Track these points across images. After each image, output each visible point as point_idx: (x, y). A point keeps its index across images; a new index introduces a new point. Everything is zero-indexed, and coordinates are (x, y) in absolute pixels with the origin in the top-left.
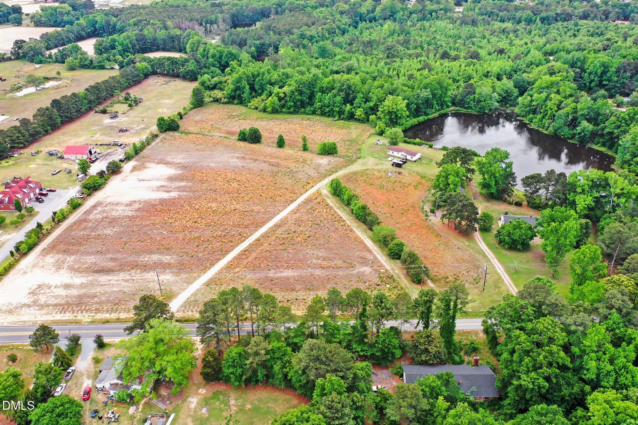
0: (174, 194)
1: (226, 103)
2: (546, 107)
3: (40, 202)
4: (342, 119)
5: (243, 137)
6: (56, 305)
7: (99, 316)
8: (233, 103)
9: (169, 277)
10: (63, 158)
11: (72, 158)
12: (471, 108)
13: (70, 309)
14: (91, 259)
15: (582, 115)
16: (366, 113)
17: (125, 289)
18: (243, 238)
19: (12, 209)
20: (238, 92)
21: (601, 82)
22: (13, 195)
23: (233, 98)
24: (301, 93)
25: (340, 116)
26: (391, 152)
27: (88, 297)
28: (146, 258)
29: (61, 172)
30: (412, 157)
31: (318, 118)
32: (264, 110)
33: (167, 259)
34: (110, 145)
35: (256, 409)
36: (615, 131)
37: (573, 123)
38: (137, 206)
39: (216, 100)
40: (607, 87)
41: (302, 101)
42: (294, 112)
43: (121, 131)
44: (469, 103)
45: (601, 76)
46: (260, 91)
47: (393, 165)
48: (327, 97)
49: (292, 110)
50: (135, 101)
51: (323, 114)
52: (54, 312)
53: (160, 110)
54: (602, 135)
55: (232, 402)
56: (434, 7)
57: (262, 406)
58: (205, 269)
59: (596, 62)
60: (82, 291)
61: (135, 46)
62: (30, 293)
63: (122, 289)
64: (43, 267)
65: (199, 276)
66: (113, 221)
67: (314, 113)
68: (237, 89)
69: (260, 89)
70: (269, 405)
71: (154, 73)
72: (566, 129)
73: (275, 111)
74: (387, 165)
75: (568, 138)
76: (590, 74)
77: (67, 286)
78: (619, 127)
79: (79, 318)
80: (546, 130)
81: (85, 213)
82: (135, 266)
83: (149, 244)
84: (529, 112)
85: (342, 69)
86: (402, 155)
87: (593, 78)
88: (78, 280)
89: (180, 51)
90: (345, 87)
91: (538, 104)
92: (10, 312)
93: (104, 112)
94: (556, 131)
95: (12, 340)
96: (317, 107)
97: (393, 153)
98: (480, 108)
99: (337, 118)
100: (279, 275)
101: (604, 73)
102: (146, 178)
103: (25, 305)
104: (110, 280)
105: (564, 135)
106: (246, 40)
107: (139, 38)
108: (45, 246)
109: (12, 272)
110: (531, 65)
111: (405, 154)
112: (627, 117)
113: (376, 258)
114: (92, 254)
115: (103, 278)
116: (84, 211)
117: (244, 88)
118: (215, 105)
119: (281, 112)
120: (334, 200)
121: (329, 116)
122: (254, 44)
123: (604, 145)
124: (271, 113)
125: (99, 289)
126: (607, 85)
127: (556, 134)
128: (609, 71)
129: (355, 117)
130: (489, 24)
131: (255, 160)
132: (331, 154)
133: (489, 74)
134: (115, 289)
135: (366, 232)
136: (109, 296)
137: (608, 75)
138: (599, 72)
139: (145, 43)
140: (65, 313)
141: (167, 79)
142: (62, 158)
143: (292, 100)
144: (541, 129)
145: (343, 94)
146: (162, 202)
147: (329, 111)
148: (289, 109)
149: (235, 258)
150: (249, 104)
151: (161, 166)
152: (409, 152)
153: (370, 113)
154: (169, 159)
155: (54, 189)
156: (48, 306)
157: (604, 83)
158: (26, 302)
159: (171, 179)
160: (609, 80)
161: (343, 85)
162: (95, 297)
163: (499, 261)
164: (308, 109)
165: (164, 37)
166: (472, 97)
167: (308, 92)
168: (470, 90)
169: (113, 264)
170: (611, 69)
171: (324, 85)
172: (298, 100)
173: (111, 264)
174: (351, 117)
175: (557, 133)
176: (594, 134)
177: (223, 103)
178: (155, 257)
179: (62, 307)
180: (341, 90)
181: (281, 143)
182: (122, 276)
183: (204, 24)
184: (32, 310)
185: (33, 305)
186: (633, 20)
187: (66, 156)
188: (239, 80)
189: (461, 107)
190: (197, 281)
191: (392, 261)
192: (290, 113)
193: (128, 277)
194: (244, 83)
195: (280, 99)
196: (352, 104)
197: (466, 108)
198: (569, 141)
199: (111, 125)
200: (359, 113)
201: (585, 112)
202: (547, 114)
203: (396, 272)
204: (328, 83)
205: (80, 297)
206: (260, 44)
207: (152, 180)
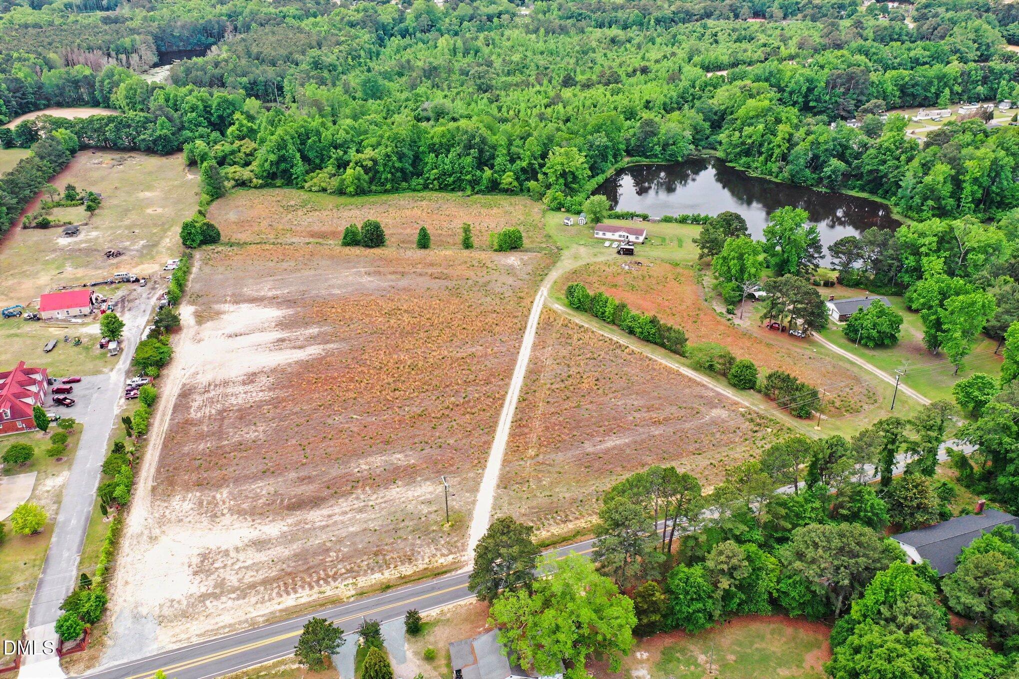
0: (314, 351)
1: (261, 187)
2: (769, 144)
3: (68, 406)
4: (477, 193)
5: (351, 239)
6: (265, 582)
7: (364, 581)
8: (275, 186)
9: (431, 489)
10: (39, 319)
11: (60, 317)
12: (656, 156)
13: (299, 583)
14: (263, 488)
15: (826, 150)
16: (517, 179)
17: (371, 525)
18: (498, 401)
19: (22, 429)
20: (283, 166)
21: (806, 103)
22: (17, 401)
23: (273, 176)
24: (401, 157)
25: (473, 188)
26: (601, 233)
27: (315, 554)
28: (361, 466)
29: (60, 345)
30: (637, 238)
31: (435, 194)
32: (341, 192)
33: (398, 458)
34: (112, 283)
35: (742, 658)
36: (881, 168)
37: (816, 164)
38: (263, 380)
39: (242, 184)
40: (816, 110)
41: (402, 170)
42: (395, 190)
43: (109, 255)
44: (652, 149)
45: (806, 96)
46: (317, 161)
47: (619, 253)
48: (447, 161)
49: (389, 186)
50: (94, 200)
51: (443, 188)
52: (274, 595)
53: (149, 211)
54: (859, 177)
55: (702, 658)
56: (493, 9)
57: (749, 651)
58: (481, 462)
59: (797, 75)
60: (296, 547)
61: (9, 102)
62: (195, 573)
63: (365, 526)
64: (180, 521)
65: (480, 476)
66: (245, 415)
67: (426, 187)
68: (282, 159)
69: (317, 157)
70: (756, 646)
71: (84, 147)
72: (808, 172)
73: (360, 192)
74: (609, 255)
75: (812, 185)
76: (791, 93)
77: (259, 544)
78: (884, 162)
79: (329, 593)
80: (777, 177)
81: (176, 408)
82: (356, 483)
83: (347, 441)
84: (739, 155)
85: (425, 114)
86: (620, 236)
87: (795, 99)
88: (273, 529)
89: (96, 104)
90: (477, 140)
91: (753, 143)
92: (185, 615)
93: (44, 225)
94: (793, 176)
95: (241, 663)
96: (432, 177)
97: (604, 234)
98: (671, 155)
99: (469, 192)
100: (603, 446)
101: (810, 90)
102: (238, 332)
103: (204, 597)
104: (329, 516)
105: (805, 182)
106: (222, 77)
107: (12, 86)
108: (150, 483)
109: (126, 544)
110: (706, 86)
111: (626, 234)
112: (892, 146)
113: (719, 394)
114: (255, 478)
115: (316, 516)
116: (171, 407)
117: (294, 157)
118: (241, 192)
119: (370, 191)
120: (583, 318)
121: (453, 190)
122: (241, 84)
123: (862, 189)
124: (354, 195)
125: (323, 537)
126: (814, 107)
127: (793, 182)
128: (817, 87)
129: (502, 186)
130: (583, 32)
131: (403, 274)
132: (515, 248)
133: (651, 105)
134: (351, 529)
135: (671, 358)
136: (353, 544)
137: (816, 92)
138: (804, 89)
139: (23, 94)
140: (296, 592)
141: (117, 156)
142: (36, 318)
143: (388, 169)
144: (768, 177)
145: (474, 152)
146: (306, 366)
147: (454, 182)
148: (383, 184)
149: (512, 435)
150: (307, 185)
151: (245, 307)
152: (631, 231)
153: (523, 177)
154: (247, 291)
155: (77, 377)
156: (253, 586)
157: (812, 104)
158: (203, 590)
159: (282, 325)
160: (818, 100)
161: (474, 137)
162: (328, 550)
163: (874, 366)
164: (414, 182)
165: (61, 82)
166: (655, 139)
167: (410, 154)
168: (650, 130)
169: (311, 487)
170: (819, 85)
171: (436, 140)
172: (397, 170)
173: (308, 490)
174: (494, 187)
175: (796, 180)
176: (846, 176)
177: (255, 187)
178: (377, 461)
179: (281, 583)
180: (469, 146)
181: (424, 242)
182: (344, 504)
183: (113, 54)
184: (227, 602)
185: (222, 593)
186: (771, 17)
187: (44, 315)
188: (282, 145)
189: (640, 156)
190: (482, 485)
191: (743, 392)
192: (386, 191)
193: (358, 504)
194: (291, 149)
195: (367, 170)
196: (492, 167)
197: (647, 157)
198: (815, 189)
199: (76, 247)
200: (508, 179)
201: (831, 145)
202: (771, 156)
203: (762, 407)
204: (443, 136)
205: (299, 556)
206: (250, 83)
207: (252, 332)
